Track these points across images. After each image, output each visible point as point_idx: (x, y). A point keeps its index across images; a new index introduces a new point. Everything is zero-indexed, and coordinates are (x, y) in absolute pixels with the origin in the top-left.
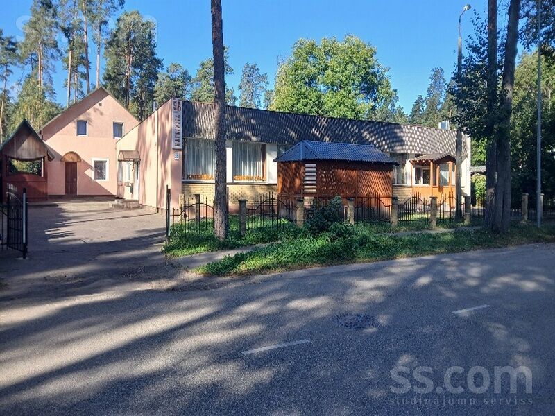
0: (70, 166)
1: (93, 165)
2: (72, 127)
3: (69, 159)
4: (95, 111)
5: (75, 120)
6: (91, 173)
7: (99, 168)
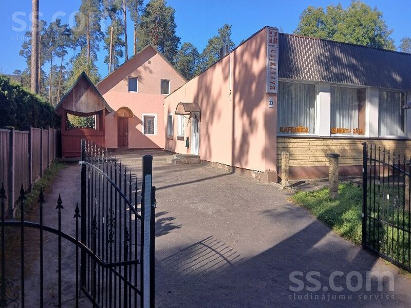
0: (122, 121)
1: (143, 120)
2: (124, 84)
3: (122, 114)
4: (145, 69)
5: (127, 77)
6: (140, 128)
7: (149, 123)
